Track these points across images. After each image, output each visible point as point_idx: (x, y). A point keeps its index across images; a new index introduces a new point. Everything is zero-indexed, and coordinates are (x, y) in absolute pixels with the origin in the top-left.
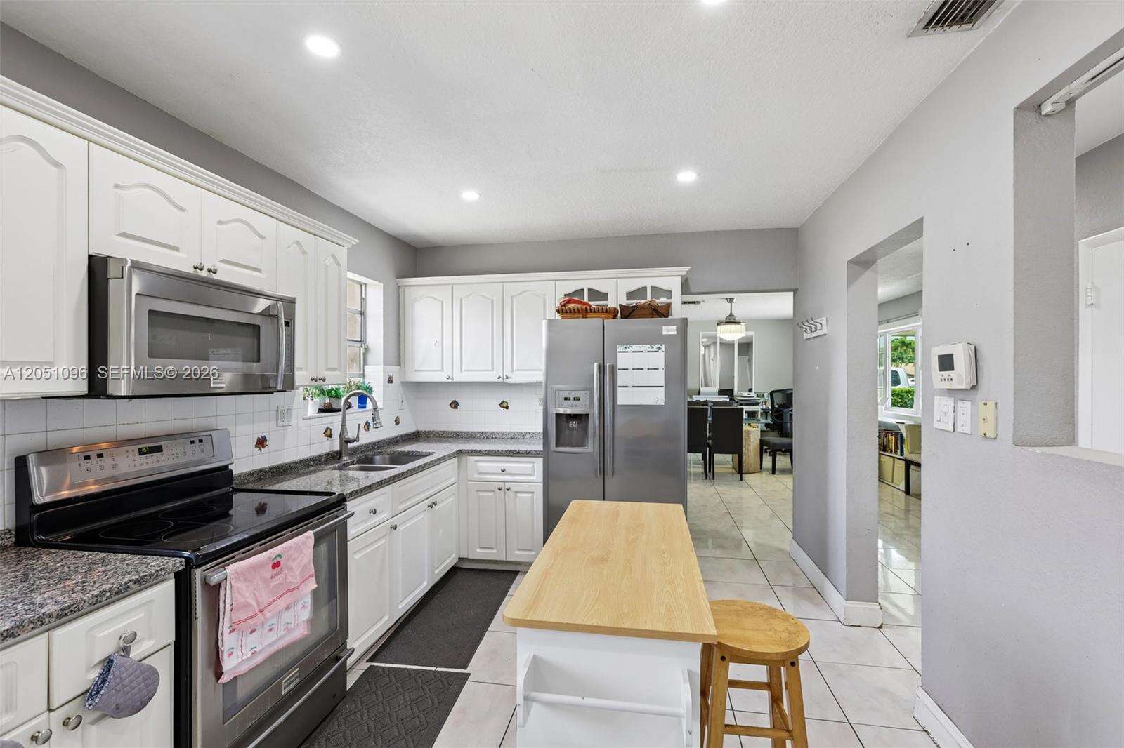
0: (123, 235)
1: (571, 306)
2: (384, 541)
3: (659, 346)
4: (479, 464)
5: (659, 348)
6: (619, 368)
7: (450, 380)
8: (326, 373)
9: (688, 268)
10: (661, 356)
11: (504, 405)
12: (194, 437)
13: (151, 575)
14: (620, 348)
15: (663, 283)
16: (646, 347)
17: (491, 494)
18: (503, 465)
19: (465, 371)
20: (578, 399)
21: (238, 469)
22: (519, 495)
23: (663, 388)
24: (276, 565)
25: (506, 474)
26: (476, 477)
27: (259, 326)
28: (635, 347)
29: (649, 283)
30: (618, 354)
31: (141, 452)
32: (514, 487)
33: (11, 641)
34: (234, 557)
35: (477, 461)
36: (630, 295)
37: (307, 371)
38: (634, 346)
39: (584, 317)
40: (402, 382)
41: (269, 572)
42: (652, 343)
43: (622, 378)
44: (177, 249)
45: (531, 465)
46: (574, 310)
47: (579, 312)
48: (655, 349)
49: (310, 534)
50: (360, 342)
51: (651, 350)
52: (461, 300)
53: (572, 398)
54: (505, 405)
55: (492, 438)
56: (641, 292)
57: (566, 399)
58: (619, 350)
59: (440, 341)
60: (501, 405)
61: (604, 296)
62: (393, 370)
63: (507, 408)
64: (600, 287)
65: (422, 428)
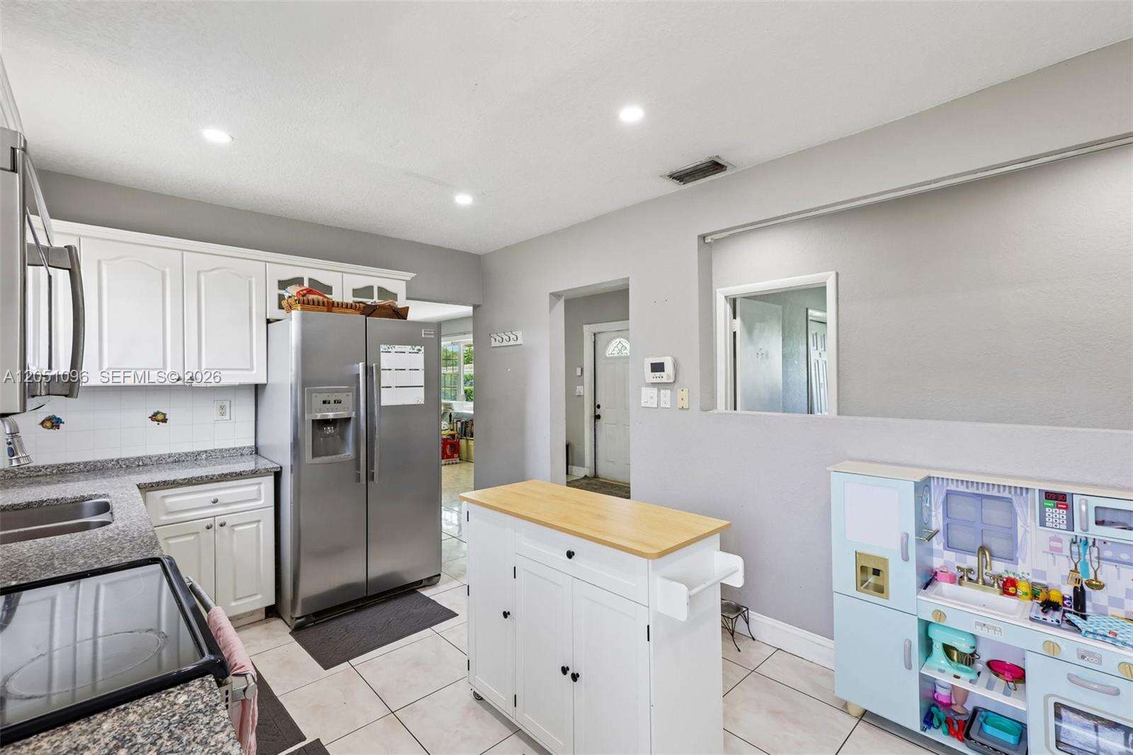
1: (311, 297)
3: (419, 347)
5: (419, 350)
6: (382, 368)
10: (421, 356)
11: (158, 418)
14: (383, 348)
15: (391, 286)
16: (408, 348)
17: (192, 538)
18: (213, 495)
20: (340, 402)
22: (236, 529)
23: (423, 388)
25: (218, 506)
26: (164, 518)
28: (398, 348)
30: (382, 354)
32: (230, 520)
35: (165, 496)
36: (356, 292)
38: (397, 346)
39: (329, 310)
42: (413, 344)
43: (386, 378)
46: (319, 302)
47: (324, 306)
48: (415, 351)
51: (412, 351)
52: (99, 262)
53: (332, 401)
54: (160, 417)
55: (139, 466)
56: (368, 291)
57: (324, 402)
58: (382, 350)
60: (154, 417)
61: (329, 289)
63: (165, 421)
64: (324, 278)
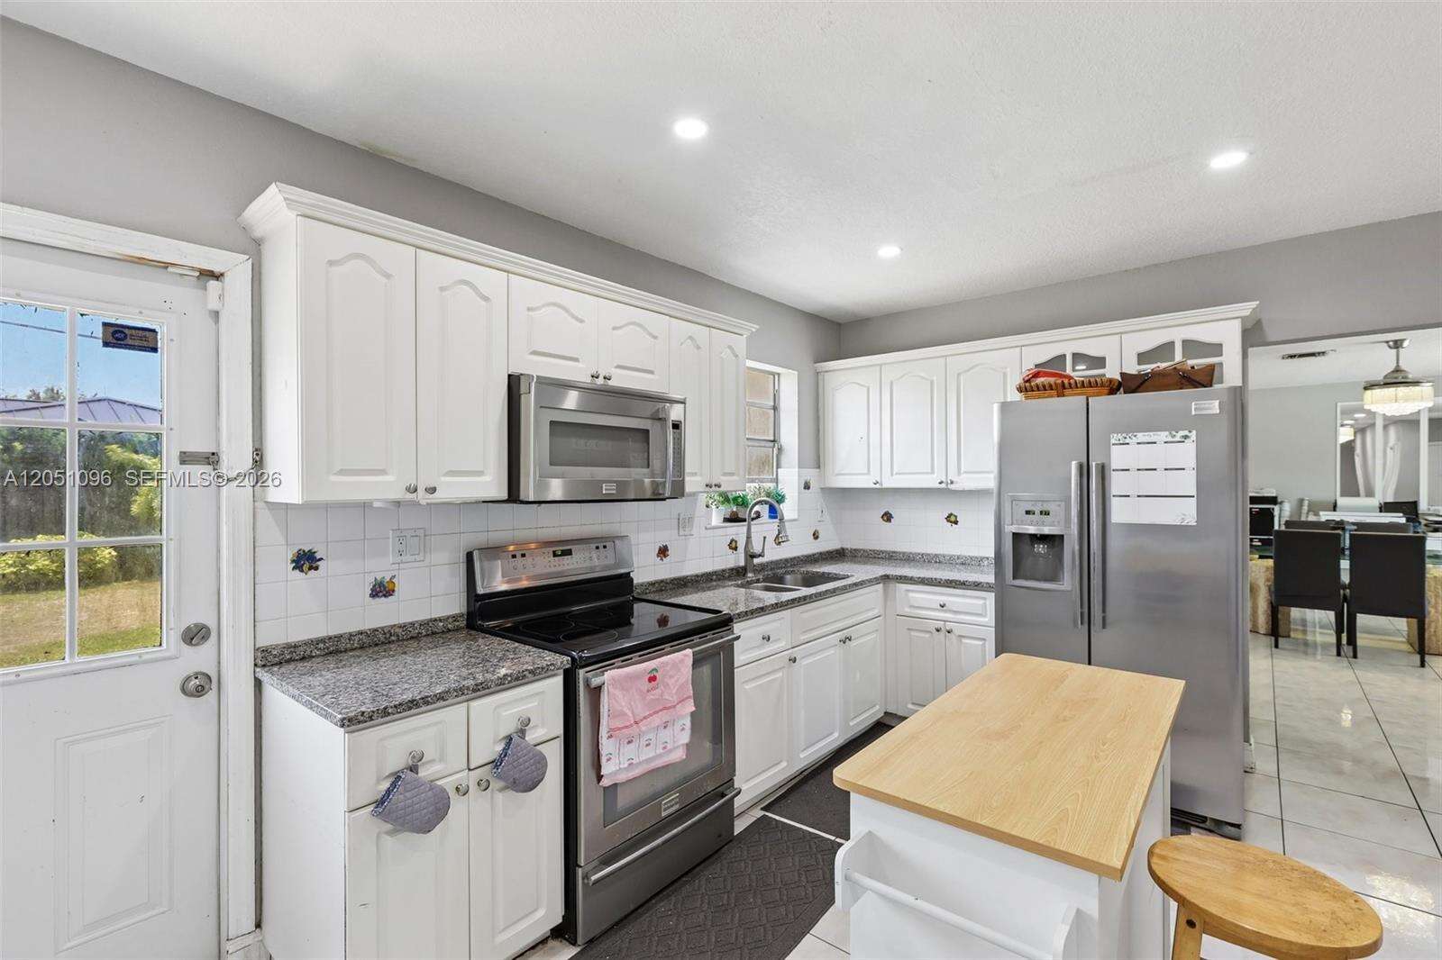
0: (535, 353)
1: (1040, 380)
2: (781, 674)
3: (1186, 433)
4: (911, 594)
5: (1186, 437)
6: (1113, 467)
7: (877, 486)
8: (722, 478)
9: (1254, 304)
10: (1189, 449)
11: (952, 520)
12: (600, 542)
13: (543, 668)
14: (1114, 438)
15: (1204, 333)
16: (1164, 436)
17: (927, 635)
18: (943, 599)
19: (896, 474)
20: (1047, 513)
21: (639, 578)
22: (964, 641)
23: (1195, 499)
24: (653, 679)
25: (946, 611)
26: (907, 610)
27: (648, 431)
28: (1141, 437)
29: (1178, 335)
30: (1113, 448)
31: (555, 555)
32: (957, 629)
33: (442, 703)
34: (614, 664)
35: (908, 591)
36: (1143, 358)
37: (701, 475)
38: (1139, 435)
39: (1061, 395)
40: (822, 489)
41: (646, 685)
42: (1172, 428)
43: (1117, 484)
44: (576, 360)
45: (981, 602)
46: (1044, 386)
47: (1052, 389)
48: (1177, 439)
49: (689, 652)
50: (774, 441)
51: (1170, 439)
52: (892, 383)
53: (1037, 512)
54: (953, 519)
55: (936, 562)
56: (1166, 349)
57: (1028, 512)
58: (1113, 441)
59: (865, 438)
60: (948, 519)
61: (1100, 362)
62: (811, 475)
63: (956, 523)
64: (1092, 349)
65: (848, 545)
